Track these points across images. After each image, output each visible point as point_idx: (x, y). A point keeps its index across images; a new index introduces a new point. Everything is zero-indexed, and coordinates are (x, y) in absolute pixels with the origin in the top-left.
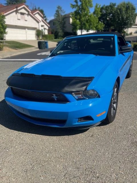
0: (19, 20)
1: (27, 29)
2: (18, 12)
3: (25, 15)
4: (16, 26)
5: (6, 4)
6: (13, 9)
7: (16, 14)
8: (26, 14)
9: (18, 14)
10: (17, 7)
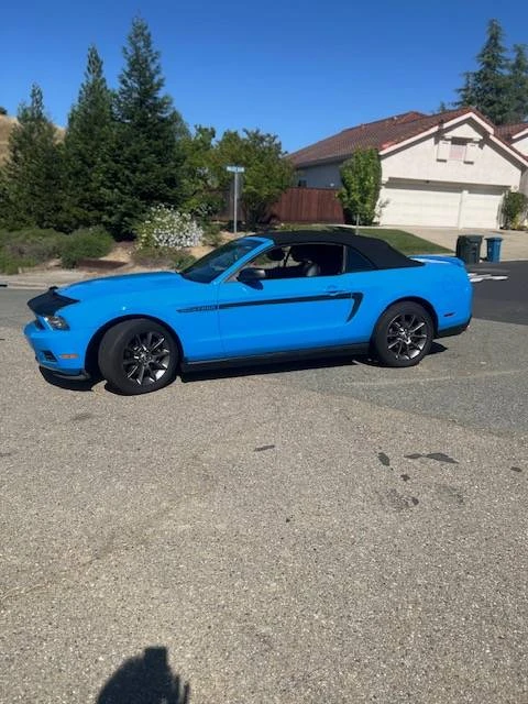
0: (445, 161)
1: (465, 192)
2: (443, 138)
3: (469, 145)
4: (428, 182)
5: (456, 104)
6: (426, 130)
7: (436, 142)
8: (475, 142)
9: (441, 142)
10: (442, 123)
